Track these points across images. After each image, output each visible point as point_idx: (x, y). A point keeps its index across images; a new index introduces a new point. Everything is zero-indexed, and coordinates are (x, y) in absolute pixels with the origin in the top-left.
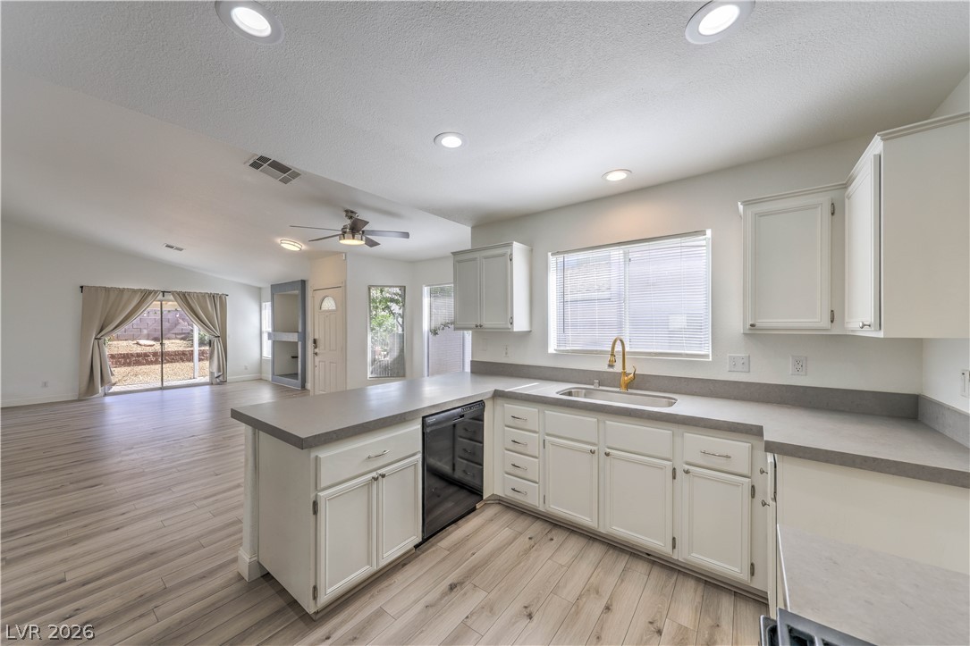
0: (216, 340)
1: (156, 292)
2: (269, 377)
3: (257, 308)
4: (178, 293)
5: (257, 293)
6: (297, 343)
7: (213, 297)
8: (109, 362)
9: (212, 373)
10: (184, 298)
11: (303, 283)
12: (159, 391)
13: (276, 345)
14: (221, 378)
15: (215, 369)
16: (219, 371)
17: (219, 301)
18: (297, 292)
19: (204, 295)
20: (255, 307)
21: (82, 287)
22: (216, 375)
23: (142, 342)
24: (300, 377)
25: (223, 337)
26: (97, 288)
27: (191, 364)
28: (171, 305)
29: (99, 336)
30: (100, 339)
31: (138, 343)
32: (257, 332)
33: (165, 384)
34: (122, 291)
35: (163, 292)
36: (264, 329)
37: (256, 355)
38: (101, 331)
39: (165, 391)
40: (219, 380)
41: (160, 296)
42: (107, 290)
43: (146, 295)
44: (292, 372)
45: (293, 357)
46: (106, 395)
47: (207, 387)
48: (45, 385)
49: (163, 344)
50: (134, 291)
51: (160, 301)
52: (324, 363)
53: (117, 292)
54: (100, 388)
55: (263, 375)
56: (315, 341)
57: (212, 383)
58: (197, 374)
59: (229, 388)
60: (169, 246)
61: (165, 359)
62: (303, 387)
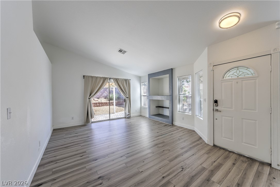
0: (127, 99)
1: (107, 78)
2: (147, 116)
3: (139, 85)
4: (115, 79)
5: (140, 78)
7: (126, 80)
8: (92, 105)
9: (125, 113)
10: (117, 80)
11: (172, 69)
12: (108, 121)
13: (151, 101)
14: (129, 115)
15: (127, 112)
16: (129, 113)
17: (127, 81)
19: (123, 80)
21: (84, 76)
22: (127, 114)
23: (95, 99)
24: (170, 118)
25: (129, 98)
26: (89, 76)
29: (89, 98)
30: (90, 99)
32: (140, 95)
33: (111, 118)
34: (97, 78)
35: (110, 78)
37: (139, 106)
38: (90, 95)
39: (112, 122)
40: (128, 117)
42: (92, 77)
43: (105, 79)
44: (159, 114)
45: (156, 107)
46: (92, 122)
47: (124, 120)
48: (73, 118)
49: (101, 100)
50: (101, 78)
51: (109, 82)
52: (231, 118)
53: (95, 78)
54: (91, 120)
55: (143, 114)
56: (216, 102)
57: (126, 118)
58: (115, 112)
59: (132, 120)
60: (120, 51)
61: (102, 105)
62: (172, 124)
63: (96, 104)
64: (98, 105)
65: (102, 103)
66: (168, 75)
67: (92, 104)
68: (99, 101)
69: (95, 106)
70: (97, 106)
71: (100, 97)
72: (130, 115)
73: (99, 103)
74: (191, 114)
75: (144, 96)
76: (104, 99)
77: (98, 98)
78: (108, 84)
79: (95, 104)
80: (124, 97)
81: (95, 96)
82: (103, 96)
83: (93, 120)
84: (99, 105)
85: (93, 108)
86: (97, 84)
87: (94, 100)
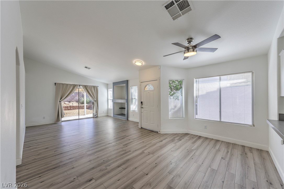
0: (95, 102)
1: (77, 85)
2: (112, 115)
3: (107, 91)
4: (84, 86)
5: (107, 86)
6: (124, 103)
7: (94, 87)
8: (63, 109)
9: (93, 114)
10: (86, 87)
11: (127, 81)
12: (78, 120)
13: (114, 103)
15: (95, 113)
16: (96, 113)
17: (96, 88)
18: (125, 85)
19: (91, 86)
20: (106, 90)
21: (55, 83)
22: (95, 115)
23: (66, 103)
24: (126, 115)
25: (97, 101)
26: (60, 84)
27: (83, 110)
28: (81, 90)
29: (60, 101)
31: (65, 103)
32: (107, 99)
33: (80, 118)
34: (67, 85)
35: (79, 85)
36: (109, 98)
37: (106, 107)
38: (61, 99)
39: (80, 120)
40: (96, 117)
41: (78, 87)
42: (63, 84)
43: (74, 86)
44: (122, 114)
45: (120, 108)
46: (62, 121)
47: (92, 119)
48: (44, 118)
49: (73, 104)
50: (71, 85)
51: (79, 88)
52: (147, 111)
53: (66, 85)
54: (61, 119)
55: (109, 115)
56: (142, 103)
57: (94, 117)
58: (85, 114)
59: (98, 119)
60: (86, 67)
61: (73, 108)
62: (127, 119)
63: (68, 107)
64: (69, 108)
65: (73, 107)
66: (125, 84)
67: (63, 107)
68: (71, 104)
69: (65, 110)
70: (69, 110)
71: (71, 101)
72: (97, 115)
73: (70, 107)
74: (137, 112)
75: (110, 99)
76: (76, 103)
77: (69, 102)
78: (78, 90)
79: (66, 107)
80: (93, 101)
81: (66, 100)
82: (75, 100)
83: (63, 119)
84: (71, 108)
85: (64, 111)
86: (67, 90)
87: (64, 104)
